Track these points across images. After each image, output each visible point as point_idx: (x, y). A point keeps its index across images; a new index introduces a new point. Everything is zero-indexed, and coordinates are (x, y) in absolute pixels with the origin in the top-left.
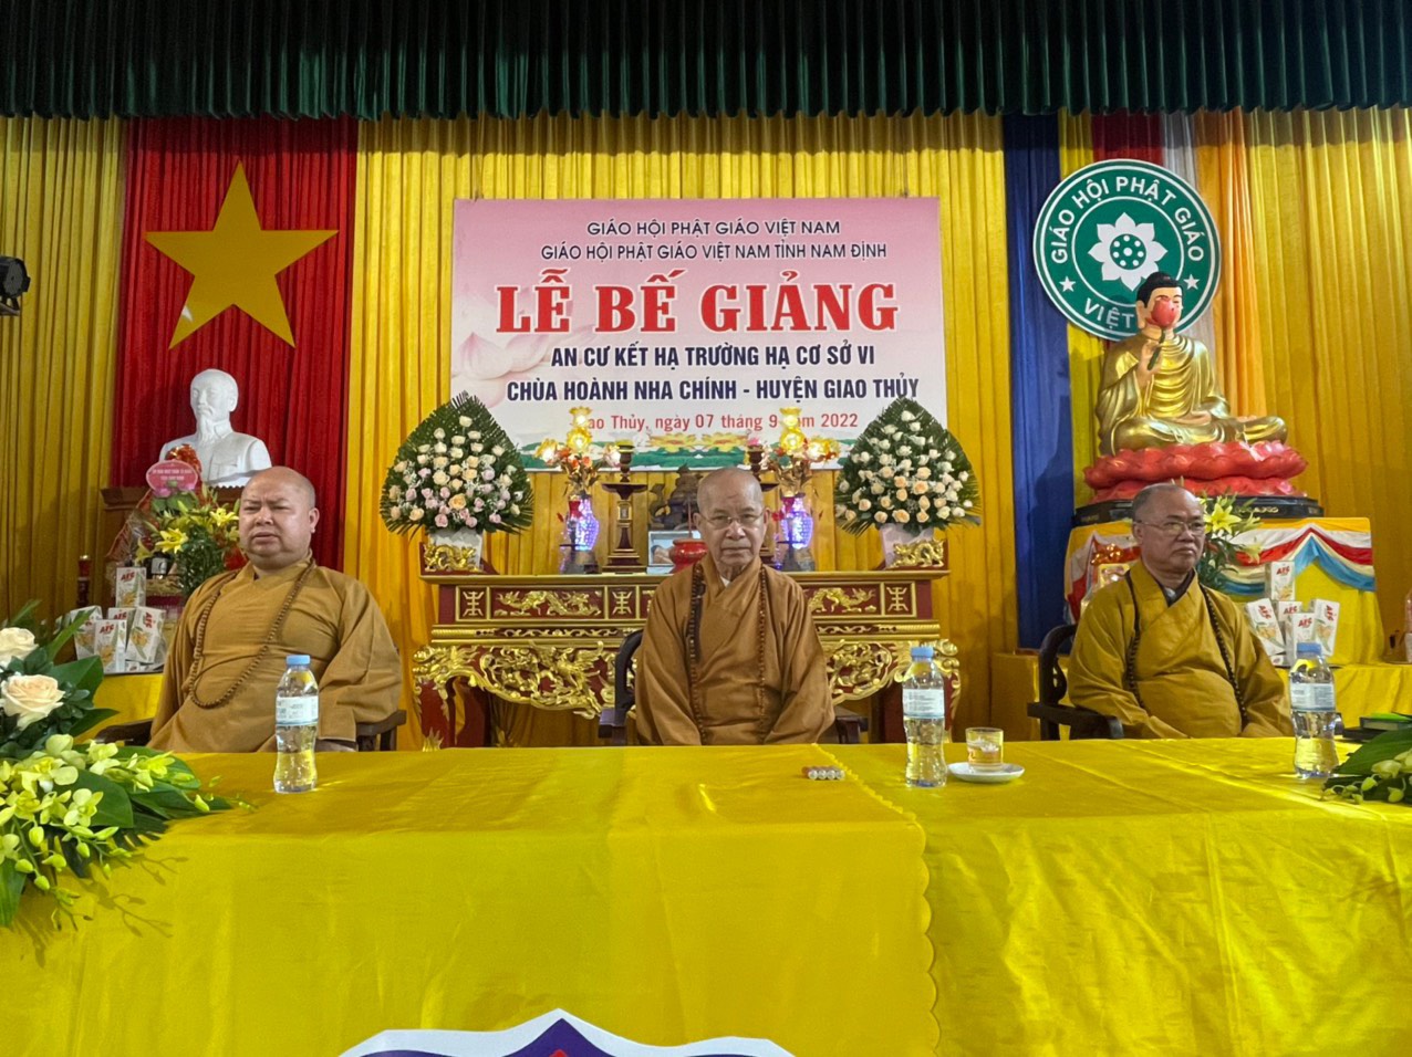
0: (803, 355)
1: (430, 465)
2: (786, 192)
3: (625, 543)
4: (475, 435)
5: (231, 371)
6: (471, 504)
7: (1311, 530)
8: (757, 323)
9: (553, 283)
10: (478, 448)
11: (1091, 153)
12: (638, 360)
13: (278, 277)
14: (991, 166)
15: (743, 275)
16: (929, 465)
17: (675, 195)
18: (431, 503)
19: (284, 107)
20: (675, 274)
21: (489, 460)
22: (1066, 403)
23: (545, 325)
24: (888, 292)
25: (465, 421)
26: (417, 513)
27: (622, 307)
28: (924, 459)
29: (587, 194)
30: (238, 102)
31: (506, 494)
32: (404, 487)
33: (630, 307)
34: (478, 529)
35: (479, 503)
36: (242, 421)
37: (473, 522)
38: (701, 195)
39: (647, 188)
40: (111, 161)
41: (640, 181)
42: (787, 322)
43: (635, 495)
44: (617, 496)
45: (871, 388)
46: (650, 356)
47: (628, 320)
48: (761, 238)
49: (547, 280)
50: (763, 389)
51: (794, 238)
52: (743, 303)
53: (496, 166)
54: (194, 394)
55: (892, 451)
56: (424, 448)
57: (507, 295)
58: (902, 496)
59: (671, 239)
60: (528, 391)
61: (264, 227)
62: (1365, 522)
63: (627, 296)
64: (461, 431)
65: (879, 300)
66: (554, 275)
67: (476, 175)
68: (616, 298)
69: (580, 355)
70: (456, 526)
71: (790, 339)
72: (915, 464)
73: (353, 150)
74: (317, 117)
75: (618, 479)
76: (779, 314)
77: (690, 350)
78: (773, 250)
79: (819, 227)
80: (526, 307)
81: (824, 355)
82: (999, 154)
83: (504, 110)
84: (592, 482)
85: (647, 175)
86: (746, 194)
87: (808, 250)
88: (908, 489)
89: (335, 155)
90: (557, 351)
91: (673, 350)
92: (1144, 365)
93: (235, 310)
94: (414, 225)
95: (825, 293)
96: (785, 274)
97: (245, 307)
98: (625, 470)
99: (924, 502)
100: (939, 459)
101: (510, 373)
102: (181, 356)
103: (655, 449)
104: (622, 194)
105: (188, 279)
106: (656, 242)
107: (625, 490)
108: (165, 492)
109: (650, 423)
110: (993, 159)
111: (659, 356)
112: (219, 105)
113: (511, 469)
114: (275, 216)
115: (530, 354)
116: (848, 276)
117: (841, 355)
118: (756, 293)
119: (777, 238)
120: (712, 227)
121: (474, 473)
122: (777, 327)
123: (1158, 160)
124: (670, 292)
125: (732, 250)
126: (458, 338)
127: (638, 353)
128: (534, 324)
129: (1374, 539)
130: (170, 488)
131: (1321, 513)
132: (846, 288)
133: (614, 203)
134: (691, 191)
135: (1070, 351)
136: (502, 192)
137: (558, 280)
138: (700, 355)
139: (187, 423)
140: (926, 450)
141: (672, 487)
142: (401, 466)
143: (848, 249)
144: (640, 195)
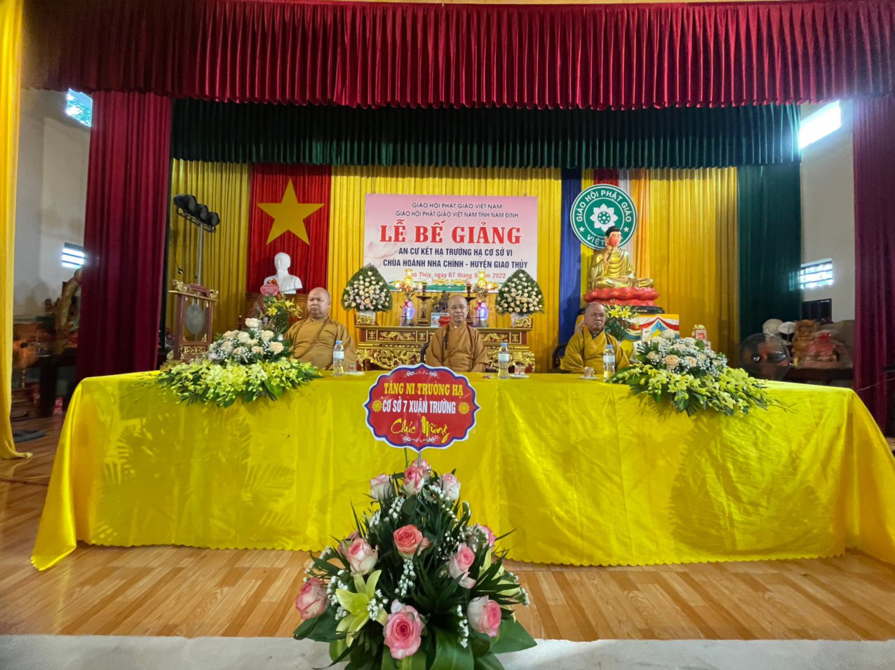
0: (487, 252)
1: (358, 288)
2: (483, 193)
3: (423, 316)
4: (373, 278)
5: (288, 253)
6: (372, 302)
7: (658, 318)
8: (471, 241)
9: (400, 225)
10: (374, 283)
11: (593, 182)
12: (429, 253)
13: (304, 220)
14: (557, 185)
15: (466, 223)
16: (528, 292)
17: (444, 194)
18: (358, 301)
19: (307, 160)
20: (443, 222)
21: (378, 287)
22: (579, 272)
23: (397, 239)
24: (518, 230)
25: (370, 273)
26: (354, 304)
27: (424, 234)
28: (526, 290)
29: (412, 192)
30: (291, 159)
31: (383, 299)
32: (349, 295)
33: (427, 234)
34: (374, 310)
35: (374, 302)
36: (292, 271)
37: (372, 308)
38: (453, 194)
39: (434, 191)
40: (245, 177)
41: (431, 188)
42: (482, 240)
43: (427, 301)
44: (421, 300)
45: (511, 264)
46: (433, 251)
47: (426, 239)
48: (474, 210)
49: (398, 223)
50: (472, 264)
51: (486, 210)
52: (466, 234)
53: (381, 182)
54: (276, 261)
55: (515, 287)
56: (356, 282)
57: (384, 228)
58: (518, 303)
59: (442, 210)
60: (391, 263)
61: (299, 202)
62: (677, 316)
63: (426, 230)
64: (368, 276)
65: (515, 233)
66: (400, 221)
67: (373, 185)
68: (422, 231)
69: (409, 251)
70: (367, 309)
71: (483, 246)
72: (523, 292)
73: (330, 175)
74: (318, 164)
75: (421, 294)
76: (479, 237)
77: (447, 250)
78: (478, 214)
79: (494, 207)
80: (390, 233)
81: (495, 253)
82: (560, 181)
83: (384, 162)
84: (412, 295)
85: (434, 186)
86: (469, 194)
87: (490, 215)
88: (520, 301)
89: (324, 177)
90: (401, 249)
91: (441, 249)
92: (605, 259)
93: (289, 232)
94: (351, 203)
95: (496, 230)
96: (482, 223)
97: (293, 231)
98: (424, 291)
99: (525, 305)
100: (531, 291)
101: (384, 256)
102: (270, 247)
103: (434, 284)
104: (425, 193)
105: (272, 220)
106: (437, 210)
107: (424, 298)
108: (267, 295)
109: (433, 275)
110: (558, 183)
111: (437, 251)
112: (285, 159)
113: (385, 290)
114: (303, 198)
115: (391, 249)
116: (504, 224)
117: (501, 253)
118: (471, 230)
119: (480, 210)
120: (456, 205)
121: (372, 292)
122: (478, 242)
123: (617, 184)
124: (441, 229)
125: (463, 214)
126: (366, 243)
127: (429, 250)
128: (393, 239)
129: (680, 322)
130: (269, 294)
131: (663, 312)
132: (503, 229)
133: (422, 197)
134: (449, 193)
135: (582, 253)
136: (383, 191)
137: (402, 223)
138: (451, 251)
139: (273, 271)
140: (527, 287)
141: (440, 297)
142: (348, 288)
143: (504, 215)
144: (431, 193)
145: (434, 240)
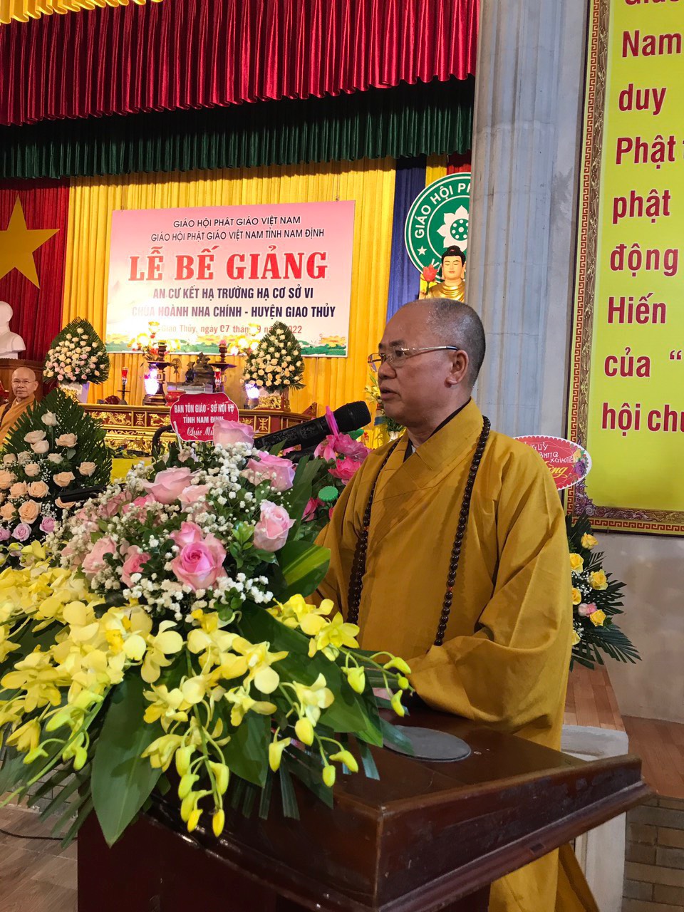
0: (276, 293)
2: (274, 201)
4: (85, 337)
8: (254, 275)
9: (155, 254)
10: (84, 343)
11: (445, 169)
12: (194, 295)
13: (34, 253)
14: (387, 178)
15: (246, 247)
17: (218, 204)
18: (57, 368)
20: (215, 247)
21: (87, 349)
23: (151, 277)
24: (323, 257)
25: (80, 331)
27: (188, 267)
29: (174, 205)
31: (93, 366)
33: (192, 267)
35: (78, 370)
37: (74, 378)
38: (231, 203)
39: (204, 201)
41: (201, 196)
42: (269, 274)
45: (310, 311)
46: (200, 293)
47: (190, 274)
48: (260, 227)
49: (153, 253)
50: (256, 312)
51: (275, 227)
52: (247, 264)
57: (134, 260)
59: (214, 229)
60: (141, 312)
61: (28, 228)
63: (190, 260)
64: (78, 335)
65: (318, 261)
66: (156, 249)
68: (185, 262)
69: (167, 293)
71: (270, 284)
73: (69, 187)
76: (266, 270)
77: (219, 290)
78: (265, 233)
79: (289, 220)
80: (143, 267)
81: (287, 293)
82: (393, 173)
85: (204, 193)
86: (254, 202)
87: (283, 234)
90: (156, 290)
91: (211, 290)
93: (16, 271)
95: (290, 258)
96: (270, 247)
97: (19, 269)
98: (162, 355)
101: (134, 302)
104: (192, 205)
106: (206, 230)
107: (161, 365)
109: (198, 329)
110: (389, 176)
111: (205, 293)
113: (99, 354)
114: (35, 222)
116: (302, 247)
117: (295, 293)
118: (255, 258)
119: (267, 227)
120: (234, 221)
121: (77, 356)
122: (264, 277)
124: (212, 258)
126: (111, 283)
127: (194, 292)
128: (146, 276)
132: (301, 255)
133: (188, 210)
134: (226, 201)
136: (136, 205)
137: (158, 252)
138: (225, 293)
143: (304, 232)
144: (200, 205)
145: (201, 276)
